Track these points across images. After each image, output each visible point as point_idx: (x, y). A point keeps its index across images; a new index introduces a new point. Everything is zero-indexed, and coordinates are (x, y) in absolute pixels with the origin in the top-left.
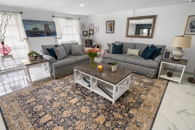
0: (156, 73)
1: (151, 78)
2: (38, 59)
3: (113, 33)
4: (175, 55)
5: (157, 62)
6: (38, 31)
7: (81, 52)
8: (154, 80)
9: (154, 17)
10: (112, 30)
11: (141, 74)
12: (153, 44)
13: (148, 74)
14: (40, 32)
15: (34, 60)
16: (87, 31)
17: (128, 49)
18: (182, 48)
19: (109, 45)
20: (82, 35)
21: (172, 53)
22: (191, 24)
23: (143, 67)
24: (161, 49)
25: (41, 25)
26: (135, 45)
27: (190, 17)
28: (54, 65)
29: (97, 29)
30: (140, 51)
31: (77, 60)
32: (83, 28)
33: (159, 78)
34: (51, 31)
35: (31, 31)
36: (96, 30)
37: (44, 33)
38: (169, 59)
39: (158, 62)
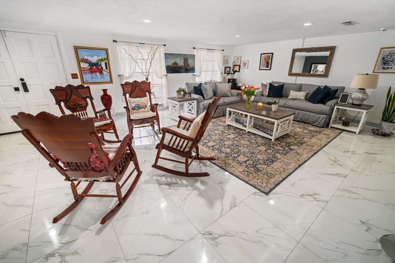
0: (327, 121)
1: (320, 127)
2: (186, 96)
3: (270, 69)
4: (354, 98)
5: (329, 106)
6: (177, 66)
7: (229, 92)
8: (323, 129)
9: (332, 49)
10: (268, 65)
11: (306, 122)
12: (327, 85)
13: (316, 122)
14: (179, 67)
15: (182, 98)
16: (230, 67)
17: (291, 91)
18: (364, 89)
19: (264, 85)
20: (223, 72)
21: (351, 96)
22: (383, 58)
23: (310, 113)
24: (336, 91)
25: (181, 59)
26: (301, 86)
27: (383, 50)
28: (203, 105)
29: (246, 64)
30: (307, 94)
31: (225, 101)
32: (226, 62)
33: (331, 127)
34: (190, 66)
35: (171, 66)
36: (244, 66)
37: (183, 68)
38: (346, 104)
39: (331, 107)
